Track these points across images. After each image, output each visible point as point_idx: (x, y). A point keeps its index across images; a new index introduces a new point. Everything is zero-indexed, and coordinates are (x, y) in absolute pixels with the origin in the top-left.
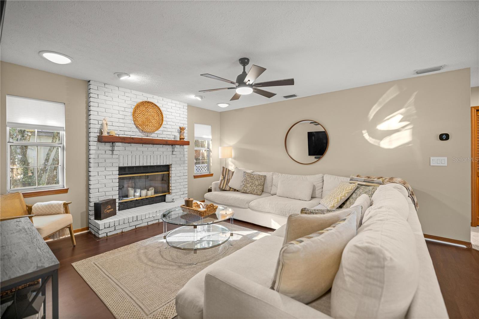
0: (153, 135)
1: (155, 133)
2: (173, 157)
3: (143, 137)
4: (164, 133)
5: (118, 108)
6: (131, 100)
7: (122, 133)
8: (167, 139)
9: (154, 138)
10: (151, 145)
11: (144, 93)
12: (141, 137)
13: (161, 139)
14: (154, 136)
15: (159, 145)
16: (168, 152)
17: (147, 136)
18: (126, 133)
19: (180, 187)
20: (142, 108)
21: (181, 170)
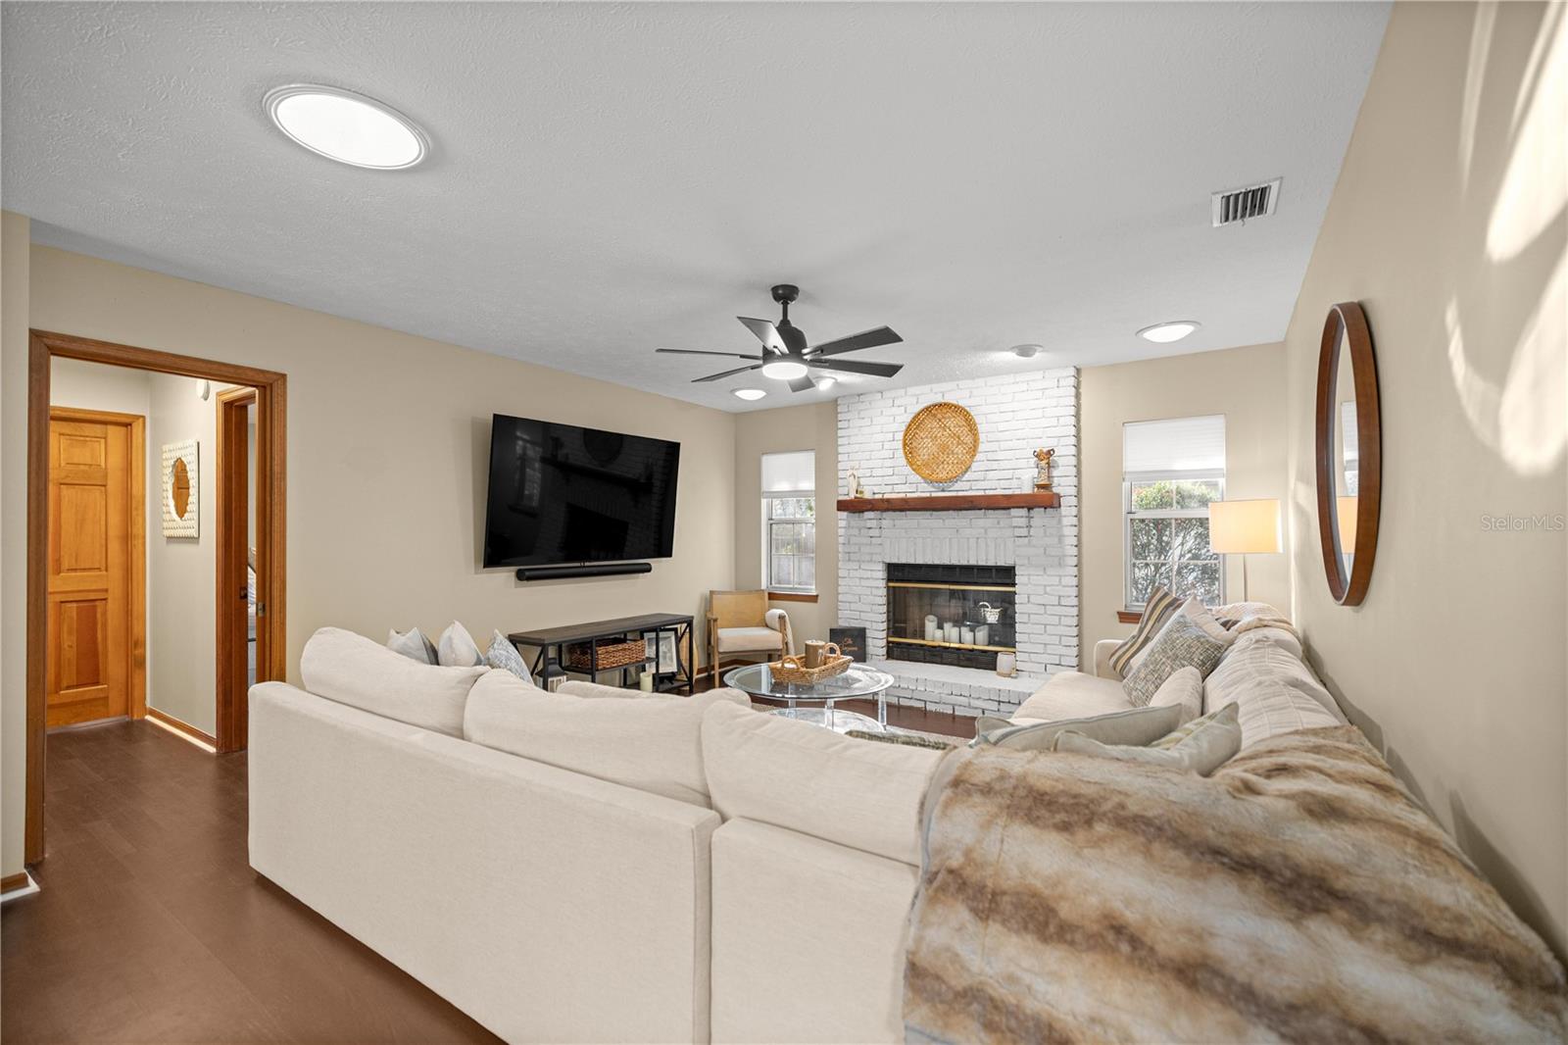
0: (958, 486)
1: (964, 479)
2: (1017, 543)
3: (934, 495)
4: (991, 474)
5: (880, 437)
6: (906, 411)
7: (889, 489)
8: (999, 492)
9: (961, 494)
10: (951, 512)
11: (934, 386)
12: (928, 495)
13: (981, 493)
14: (963, 488)
15: (973, 512)
16: (1004, 528)
17: (943, 491)
18: (898, 488)
19: (1046, 639)
20: (931, 424)
21: (1049, 586)
